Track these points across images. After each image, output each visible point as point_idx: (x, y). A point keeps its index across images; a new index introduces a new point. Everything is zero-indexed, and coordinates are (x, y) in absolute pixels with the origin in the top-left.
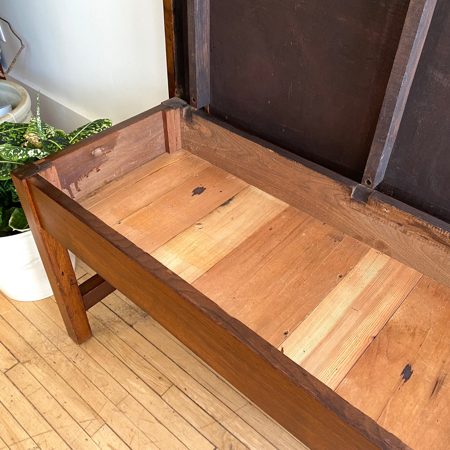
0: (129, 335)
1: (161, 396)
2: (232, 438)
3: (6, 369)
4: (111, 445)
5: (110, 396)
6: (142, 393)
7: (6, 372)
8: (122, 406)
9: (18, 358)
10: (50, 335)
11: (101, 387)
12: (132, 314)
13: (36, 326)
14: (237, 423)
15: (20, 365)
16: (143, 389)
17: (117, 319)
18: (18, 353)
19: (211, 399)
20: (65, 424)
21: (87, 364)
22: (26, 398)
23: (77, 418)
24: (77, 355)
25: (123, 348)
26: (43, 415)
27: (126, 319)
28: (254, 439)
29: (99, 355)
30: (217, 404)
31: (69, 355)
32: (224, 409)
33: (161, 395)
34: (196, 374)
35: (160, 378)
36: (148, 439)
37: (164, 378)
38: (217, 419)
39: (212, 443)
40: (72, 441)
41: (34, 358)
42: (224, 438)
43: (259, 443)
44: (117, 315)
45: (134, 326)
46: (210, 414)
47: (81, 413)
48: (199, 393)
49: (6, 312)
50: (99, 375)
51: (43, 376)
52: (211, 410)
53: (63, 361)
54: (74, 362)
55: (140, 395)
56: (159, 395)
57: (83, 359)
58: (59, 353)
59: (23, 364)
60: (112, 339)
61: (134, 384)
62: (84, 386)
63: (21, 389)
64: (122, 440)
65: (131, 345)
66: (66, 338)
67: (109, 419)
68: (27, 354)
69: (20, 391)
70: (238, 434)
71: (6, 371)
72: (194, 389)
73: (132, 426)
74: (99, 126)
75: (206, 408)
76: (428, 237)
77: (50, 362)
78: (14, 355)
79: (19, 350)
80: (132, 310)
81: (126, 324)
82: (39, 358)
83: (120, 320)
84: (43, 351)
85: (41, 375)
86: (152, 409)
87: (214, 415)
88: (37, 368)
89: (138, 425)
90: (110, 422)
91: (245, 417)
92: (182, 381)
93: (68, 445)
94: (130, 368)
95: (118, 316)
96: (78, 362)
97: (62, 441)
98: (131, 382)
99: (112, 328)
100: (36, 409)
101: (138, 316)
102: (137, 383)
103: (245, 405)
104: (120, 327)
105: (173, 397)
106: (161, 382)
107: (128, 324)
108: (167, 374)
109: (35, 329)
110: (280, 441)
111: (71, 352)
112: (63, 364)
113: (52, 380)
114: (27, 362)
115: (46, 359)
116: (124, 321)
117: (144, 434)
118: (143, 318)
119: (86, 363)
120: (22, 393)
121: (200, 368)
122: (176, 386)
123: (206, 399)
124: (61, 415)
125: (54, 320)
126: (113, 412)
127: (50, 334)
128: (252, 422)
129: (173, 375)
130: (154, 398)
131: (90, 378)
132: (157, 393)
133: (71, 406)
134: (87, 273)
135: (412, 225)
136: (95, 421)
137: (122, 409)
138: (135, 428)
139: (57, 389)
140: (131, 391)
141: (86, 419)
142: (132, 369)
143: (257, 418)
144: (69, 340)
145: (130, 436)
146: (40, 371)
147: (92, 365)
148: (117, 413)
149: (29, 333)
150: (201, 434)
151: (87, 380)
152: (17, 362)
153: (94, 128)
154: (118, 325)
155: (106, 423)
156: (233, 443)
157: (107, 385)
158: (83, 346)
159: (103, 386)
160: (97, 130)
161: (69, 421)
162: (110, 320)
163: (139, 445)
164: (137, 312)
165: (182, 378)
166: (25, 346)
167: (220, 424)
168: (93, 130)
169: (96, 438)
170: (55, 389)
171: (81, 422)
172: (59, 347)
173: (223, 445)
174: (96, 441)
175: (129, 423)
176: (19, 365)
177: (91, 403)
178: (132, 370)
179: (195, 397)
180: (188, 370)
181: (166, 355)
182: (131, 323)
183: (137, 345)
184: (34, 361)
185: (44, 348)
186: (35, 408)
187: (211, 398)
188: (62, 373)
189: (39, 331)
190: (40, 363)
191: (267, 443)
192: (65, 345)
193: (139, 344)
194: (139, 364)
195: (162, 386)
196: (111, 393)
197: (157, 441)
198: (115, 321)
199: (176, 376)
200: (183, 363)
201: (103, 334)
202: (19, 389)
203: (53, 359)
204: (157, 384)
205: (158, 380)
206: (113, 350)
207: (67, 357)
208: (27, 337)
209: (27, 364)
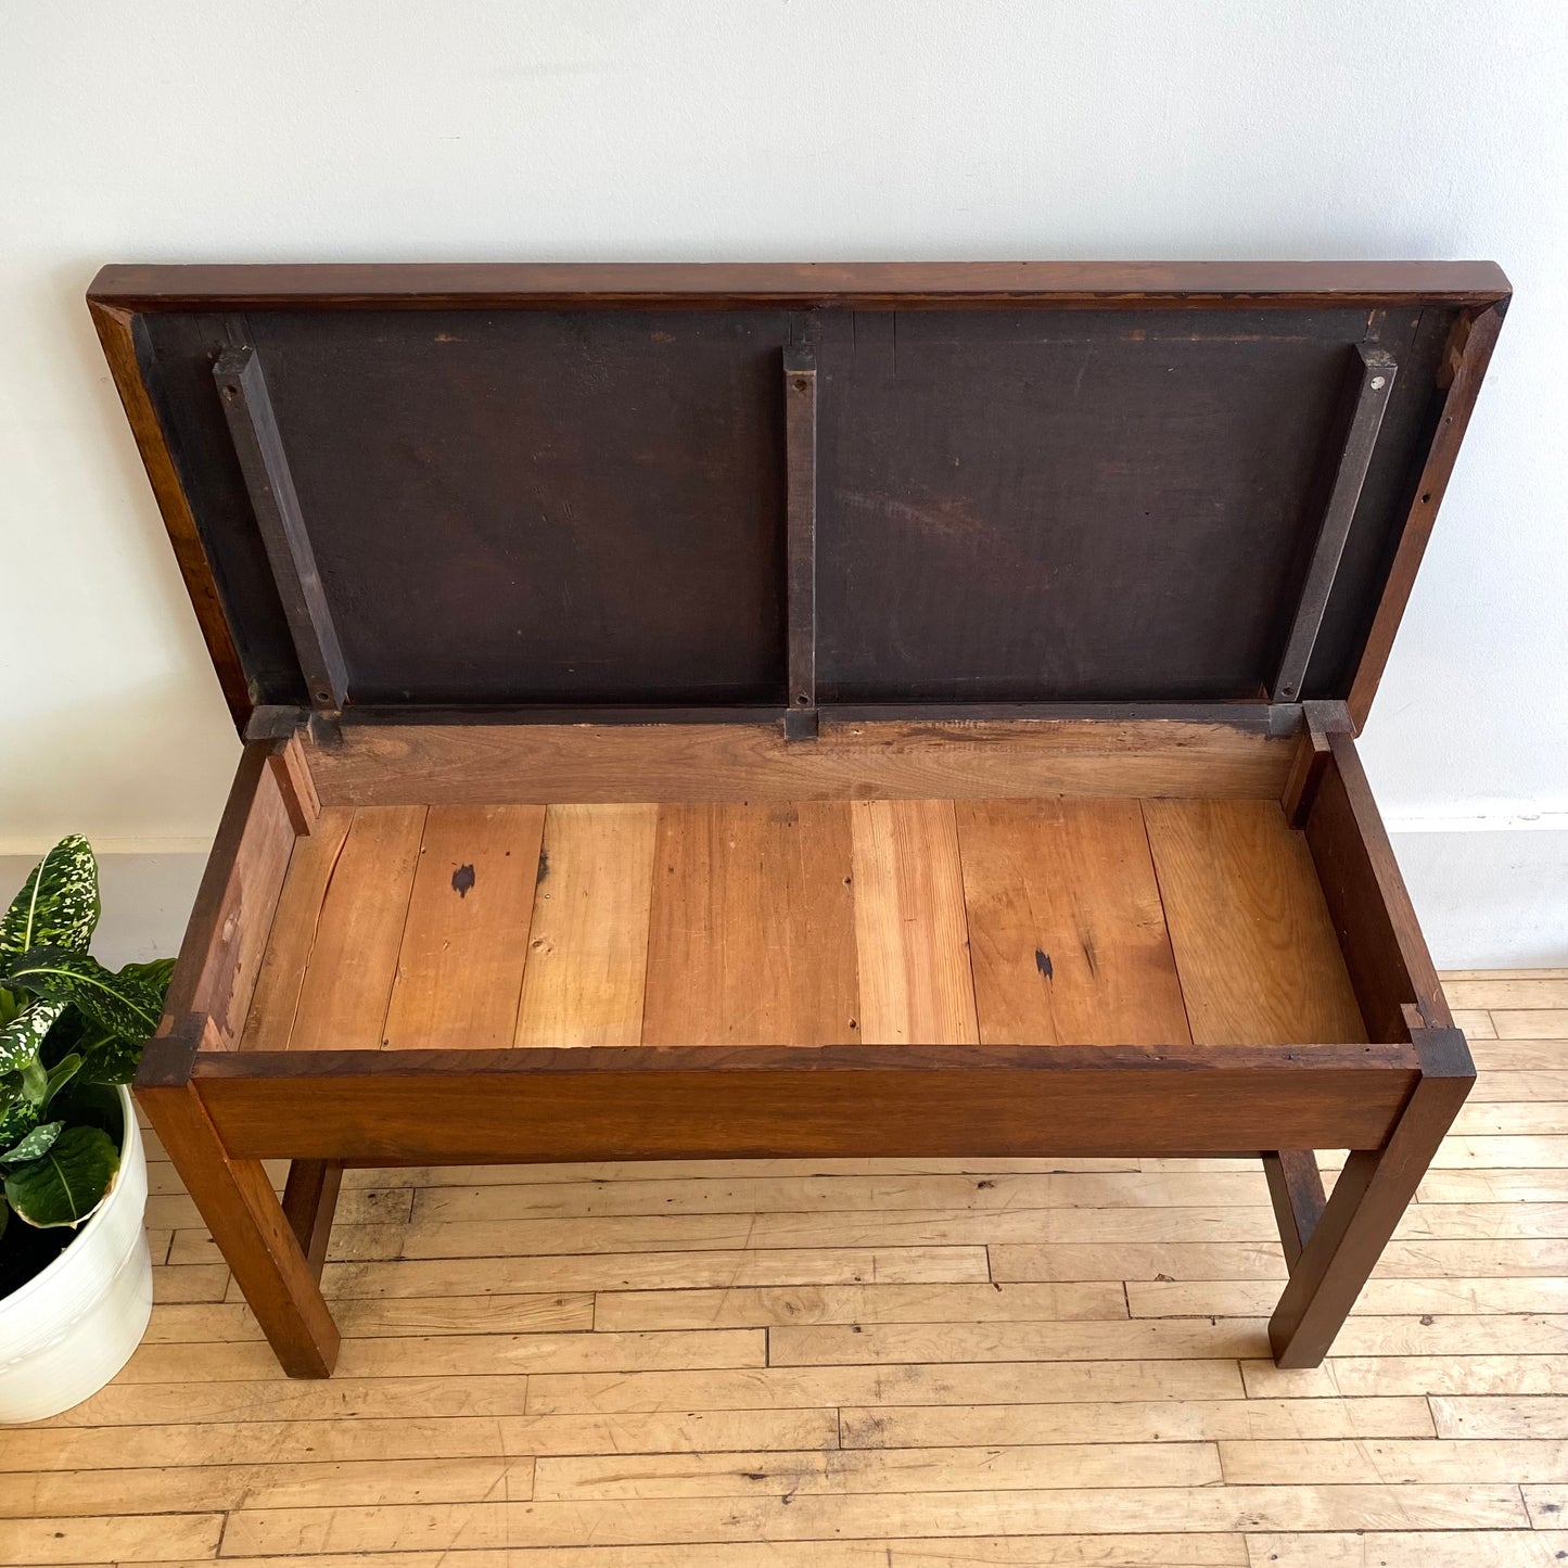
0: (414, 1279)
1: (592, 1331)
2: (778, 1291)
3: (211, 1549)
4: (583, 1480)
5: (495, 1410)
6: (550, 1355)
7: (219, 1551)
8: (537, 1405)
9: (213, 1508)
10: (237, 1412)
11: (461, 1408)
12: (377, 1236)
13: (182, 1422)
14: (767, 1262)
15: (236, 1516)
16: (548, 1346)
17: (353, 1268)
18: (202, 1499)
19: (687, 1261)
20: (458, 1525)
21: (386, 1396)
22: (325, 1554)
23: (471, 1496)
24: (344, 1397)
25: (427, 1310)
26: (395, 1548)
27: (376, 1253)
28: (815, 1264)
29: (391, 1361)
30: (704, 1260)
31: (328, 1412)
32: (725, 1258)
33: (590, 1328)
34: (617, 1241)
35: (559, 1302)
36: (641, 1416)
37: (566, 1296)
38: (727, 1285)
39: (753, 1328)
40: (503, 1536)
41: (251, 1479)
42: (766, 1303)
43: (827, 1263)
44: (343, 1262)
45: (405, 1254)
46: (708, 1286)
47: (472, 1482)
48: (656, 1269)
49: (64, 1455)
50: (433, 1395)
51: (312, 1491)
52: (704, 1278)
53: (325, 1431)
54: (354, 1414)
55: (550, 1360)
56: (587, 1331)
57: (367, 1394)
58: (297, 1427)
59: (238, 1509)
60: (386, 1314)
61: (521, 1352)
62: (423, 1435)
63: (294, 1551)
64: (596, 1455)
65: (439, 1293)
66: (282, 1388)
67: (536, 1446)
68: (225, 1484)
69: (297, 1555)
70: (783, 1277)
71: (215, 1551)
72: (642, 1270)
73: (592, 1420)
74: (71, 868)
75: (693, 1282)
76: (942, 742)
77: (296, 1457)
78: (196, 1510)
79: (199, 1493)
80: (369, 1228)
81: (385, 1265)
82: (264, 1469)
83: (362, 1265)
84: (257, 1450)
85: (306, 1492)
86: (597, 1363)
87: (716, 1284)
88: (281, 1489)
89: (599, 1408)
90: (541, 1447)
91: (770, 1242)
92: (605, 1274)
93: (504, 1549)
94: (482, 1332)
95: (349, 1261)
96: (360, 1408)
97: (483, 1553)
98: (511, 1354)
99: (362, 1293)
100: (369, 1553)
101: (393, 1230)
102: (524, 1346)
103: (753, 1222)
104: (376, 1278)
105: (615, 1313)
106: (569, 1307)
107: (390, 1260)
108: (565, 1286)
109: (185, 1429)
110: (857, 1233)
111: (324, 1403)
112: (333, 1436)
113: (343, 1481)
114: (246, 1495)
115: (281, 1459)
116: (375, 1261)
117: (625, 1412)
118: (407, 1226)
119: (380, 1397)
120: (302, 1555)
121: (617, 1227)
122: (604, 1292)
123: (679, 1268)
124: (433, 1519)
125: (210, 1379)
126: (529, 1428)
127: (234, 1410)
128: (789, 1240)
129: (578, 1278)
130: (583, 1343)
131: (419, 1414)
132: (581, 1332)
133: (432, 1488)
134: (174, 1231)
135: (909, 735)
136: (514, 1471)
137: (543, 1409)
138: (600, 1419)
139: (370, 1487)
140: (526, 1368)
141: (490, 1481)
142: (487, 1331)
143: (789, 1228)
144: (295, 1387)
145: (602, 1438)
146: (295, 1488)
147: (393, 1389)
148: (540, 1425)
149: (177, 1446)
150: (723, 1329)
151: (417, 1422)
152: (220, 1517)
153: (64, 880)
154: (369, 1278)
155: (536, 1457)
156: (787, 1298)
157: (469, 1395)
158: (337, 1373)
159: (461, 1405)
160: (74, 878)
161: (460, 1515)
162: (341, 1282)
163: (634, 1436)
164: (383, 1223)
165: (599, 1269)
166: (199, 1480)
167: (739, 1287)
168: (64, 885)
169: (543, 1492)
170: (368, 1489)
171: (486, 1496)
172: (284, 1416)
173: (775, 1315)
174: (550, 1497)
175: (580, 1420)
176: (233, 1518)
177: (470, 1451)
178: (490, 1334)
179: (656, 1282)
180: (598, 1248)
181: (529, 1256)
182: (392, 1252)
183: (451, 1284)
184: (255, 1484)
185: (251, 1444)
186: (365, 1553)
187: (686, 1259)
188: (350, 1454)
189: (200, 1424)
190: (276, 1477)
191: (840, 1252)
192: (295, 1402)
193: (454, 1278)
194: (491, 1311)
195: (578, 1312)
196: (490, 1403)
197: (660, 1404)
198: (354, 1275)
199: (587, 1275)
200: (577, 1243)
201: (354, 1317)
202: (288, 1555)
203: (299, 1446)
204: (564, 1316)
205: (558, 1308)
206: (412, 1329)
207: (325, 1417)
208: (183, 1457)
209: (249, 1502)
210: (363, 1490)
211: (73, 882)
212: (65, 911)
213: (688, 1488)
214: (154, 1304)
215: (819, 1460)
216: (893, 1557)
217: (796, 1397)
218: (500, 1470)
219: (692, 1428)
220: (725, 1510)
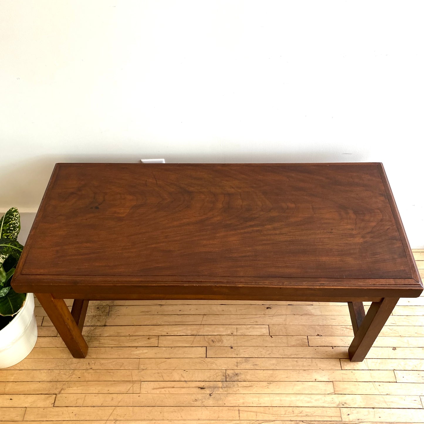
0: (109, 331)
1: (158, 347)
2: (210, 337)
3: (52, 404)
4: (154, 388)
5: (130, 368)
6: (146, 353)
7: (54, 405)
8: (142, 367)
9: (53, 393)
10: (60, 367)
11: (121, 367)
12: (99, 319)
13: (45, 369)
14: (207, 328)
15: (59, 395)
16: (145, 350)
17: (92, 328)
18: (50, 391)
19: (185, 328)
20: (120, 400)
21: (100, 363)
22: (83, 406)
23: (123, 392)
24: (89, 363)
25: (112, 340)
26: (102, 406)
27: (99, 324)
28: (220, 329)
29: (102, 354)
30: (189, 327)
31: (84, 367)
32: (195, 327)
33: (157, 346)
34: (166, 322)
35: (149, 338)
36: (170, 370)
37: (151, 337)
38: (195, 335)
39: (202, 347)
40: (131, 403)
41: (63, 385)
42: (206, 340)
43: (223, 329)
44: (90, 326)
45: (106, 324)
46: (190, 335)
47: (123, 388)
48: (176, 330)
49: (13, 378)
50: (113, 363)
51: (80, 389)
52: (189, 333)
53: (83, 373)
54: (91, 368)
55: (146, 354)
56: (156, 347)
57: (95, 363)
58: (76, 371)
59: (60, 393)
60: (101, 341)
61: (138, 352)
62: (110, 374)
63: (74, 405)
64: (158, 381)
65: (116, 335)
66: (72, 361)
67: (141, 378)
68: (56, 387)
69: (75, 407)
70: (211, 333)
71: (53, 405)
72: (172, 330)
73: (156, 371)
74: (12, 217)
75: (186, 334)
77: (75, 380)
78: (48, 393)
79: (49, 389)
80: (97, 317)
81: (101, 327)
82: (66, 383)
83: (95, 327)
84: (65, 378)
85: (78, 389)
86: (159, 356)
87: (192, 334)
88: (71, 388)
89: (159, 368)
90: (143, 378)
91: (207, 323)
92: (161, 331)
93: (132, 406)
94: (127, 346)
95: (91, 326)
96: (93, 367)
97: (126, 407)
98: (135, 353)
99: (95, 335)
100: (95, 407)
101: (103, 318)
102: (138, 350)
103: (203, 317)
104: (98, 331)
105: (164, 342)
106: (151, 340)
107: (102, 326)
108: (151, 334)
109: (45, 371)
110: (232, 321)
111: (83, 365)
112: (86, 374)
113: (88, 387)
114: (62, 390)
115: (71, 380)
116: (98, 326)
117: (166, 369)
118: (107, 316)
119: (99, 364)
120: (77, 407)
121: (165, 318)
122: (161, 336)
123: (182, 330)
124: (113, 398)
125: (52, 358)
126: (140, 373)
127: (59, 366)
128: (213, 322)
129: (154, 332)
130: (155, 350)
131: (109, 369)
132: (155, 347)
133: (112, 389)
134: (44, 317)
136: (135, 385)
137: (144, 368)
138: (159, 371)
139: (95, 388)
140: (139, 356)
141: (129, 388)
142: (129, 346)
143: (213, 319)
144: (75, 360)
145: (160, 376)
146: (75, 388)
147: (103, 361)
148: (143, 372)
149: (43, 376)
150: (194, 347)
151: (108, 371)
152: (55, 395)
153: (10, 220)
154: (96, 331)
155: (141, 381)
156: (212, 339)
157: (123, 364)
158: (87, 357)
159: (121, 366)
160: (13, 219)
161: (120, 397)
162: (89, 332)
163: (169, 376)
164: (101, 316)
165: (160, 329)
166: (49, 385)
167: (199, 335)
168: (10, 221)
169: (143, 391)
170: (95, 389)
171: (127, 392)
172: (72, 368)
173: (209, 343)
174: (145, 393)
175: (154, 371)
176: (58, 396)
177: (123, 380)
178: (129, 347)
179: (176, 333)
180: (160, 323)
181: (141, 325)
182: (103, 324)
183: (119, 333)
184: (64, 387)
185: (63, 376)
186: (94, 407)
187: (184, 327)
188: (90, 379)
189: (49, 370)
190: (70, 385)
191: (227, 326)
192: (75, 365)
193: (120, 331)
194: (130, 341)
195: (154, 341)
196: (129, 366)
197: (176, 367)
198: (92, 330)
199: (157, 331)
200: (154, 322)
201: (92, 342)
202: (73, 407)
203: (76, 377)
204: (150, 342)
205: (149, 340)
206: (108, 345)
207: (84, 369)
208: (45, 379)
209: (62, 392)
210: (93, 389)
211: (13, 221)
212: (11, 228)
213: (184, 391)
214: (38, 337)
215: (220, 384)
216: (240, 412)
217: (214, 366)
218: (132, 384)
219: (185, 374)
220: (193, 397)
